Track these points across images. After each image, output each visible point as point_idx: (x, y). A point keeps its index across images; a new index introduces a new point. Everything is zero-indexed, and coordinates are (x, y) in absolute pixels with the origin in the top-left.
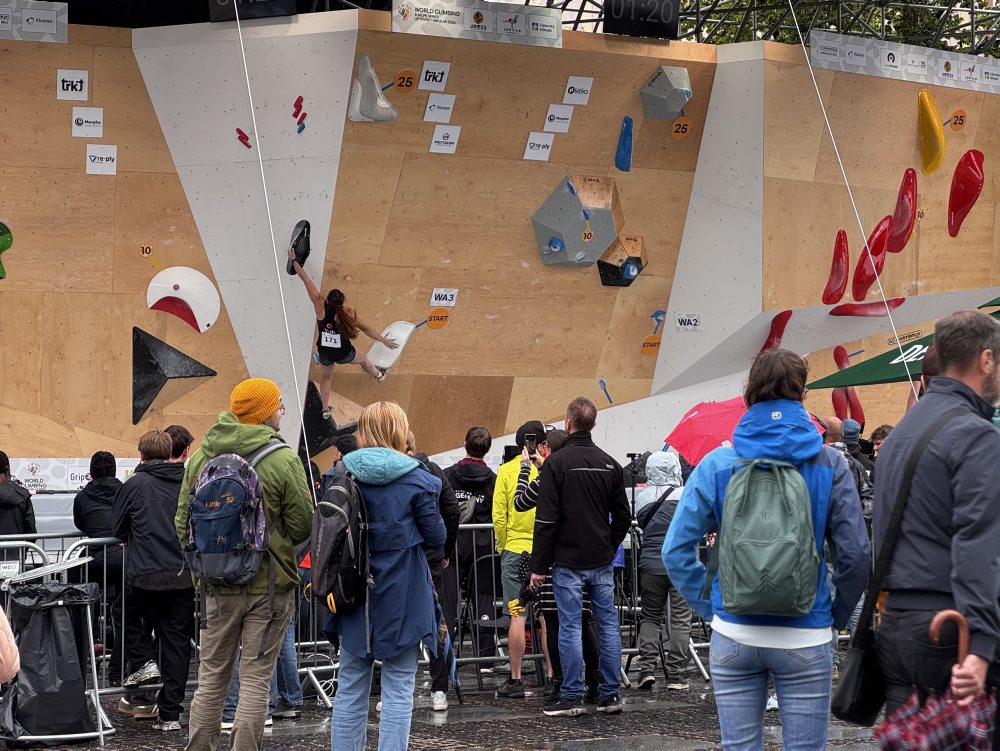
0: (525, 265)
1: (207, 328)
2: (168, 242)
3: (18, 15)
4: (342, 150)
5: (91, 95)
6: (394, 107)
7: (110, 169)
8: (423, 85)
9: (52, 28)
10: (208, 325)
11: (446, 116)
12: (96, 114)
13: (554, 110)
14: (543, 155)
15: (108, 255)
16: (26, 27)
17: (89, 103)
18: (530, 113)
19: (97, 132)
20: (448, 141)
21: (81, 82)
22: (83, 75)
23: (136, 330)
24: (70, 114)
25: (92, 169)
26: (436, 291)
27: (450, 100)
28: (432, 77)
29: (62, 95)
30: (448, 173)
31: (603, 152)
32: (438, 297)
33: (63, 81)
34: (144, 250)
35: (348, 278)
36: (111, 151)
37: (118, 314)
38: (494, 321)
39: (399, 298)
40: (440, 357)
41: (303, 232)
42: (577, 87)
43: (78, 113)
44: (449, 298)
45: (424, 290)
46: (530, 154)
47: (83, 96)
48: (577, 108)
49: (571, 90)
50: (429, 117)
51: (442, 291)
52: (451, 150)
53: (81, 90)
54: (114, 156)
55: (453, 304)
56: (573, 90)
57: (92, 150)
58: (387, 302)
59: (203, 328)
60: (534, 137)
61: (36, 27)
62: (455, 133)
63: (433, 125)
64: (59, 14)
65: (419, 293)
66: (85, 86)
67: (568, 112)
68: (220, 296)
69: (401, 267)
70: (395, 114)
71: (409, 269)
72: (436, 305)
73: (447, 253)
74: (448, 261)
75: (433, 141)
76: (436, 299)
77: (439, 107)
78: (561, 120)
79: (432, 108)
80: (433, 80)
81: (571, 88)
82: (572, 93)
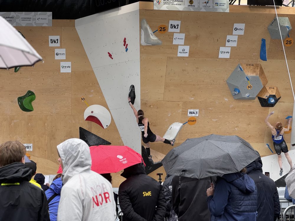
0: (226, 99)
1: (107, 127)
2: (91, 96)
3: (34, 17)
4: (141, 57)
5: (61, 44)
6: (159, 39)
7: (69, 70)
8: (170, 30)
9: (46, 21)
10: (107, 126)
11: (182, 42)
12: (63, 51)
13: (229, 37)
14: (227, 56)
15: (70, 101)
16: (37, 22)
17: (61, 47)
18: (219, 39)
19: (64, 57)
20: (185, 52)
21: (57, 40)
22: (58, 37)
23: (80, 128)
24: (54, 52)
25: (63, 71)
26: (189, 111)
27: (183, 36)
28: (174, 26)
29: (51, 45)
30: (187, 64)
31: (254, 54)
32: (191, 113)
33: (51, 40)
34: (82, 99)
35: (152, 106)
36: (69, 64)
37: (74, 122)
38: (216, 122)
39: (174, 114)
40: (195, 136)
41: (132, 89)
42: (238, 28)
43: (57, 51)
44: (195, 113)
45: (184, 110)
46: (221, 56)
47: (58, 45)
48: (240, 37)
50: (175, 42)
51: (192, 110)
52: (187, 55)
53: (57, 43)
54: (70, 66)
55: (197, 115)
56: (236, 29)
57: (62, 64)
58: (169, 115)
59: (105, 127)
60: (222, 49)
61: (41, 21)
62: (187, 48)
63: (177, 46)
64: (49, 16)
65: (182, 111)
66: (59, 41)
67: (236, 38)
68: (111, 115)
69: (173, 101)
70: (160, 42)
71: (176, 102)
72: (190, 116)
73: (192, 95)
74: (193, 99)
75: (178, 52)
76: (190, 114)
77: (179, 39)
78: (233, 42)
79: (176, 39)
80: (174, 28)
81: (235, 28)
82: (236, 30)
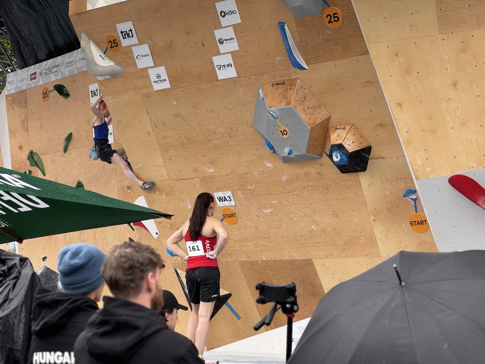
0: (269, 165)
1: (157, 236)
6: (117, 63)
8: (125, 43)
10: (157, 233)
11: (150, 61)
13: (219, 34)
14: (231, 73)
18: (204, 42)
20: (162, 79)
26: (217, 195)
27: (145, 49)
28: (126, 35)
30: (175, 103)
31: (276, 59)
32: (220, 199)
33: (91, 92)
34: (128, 188)
35: (158, 193)
38: (271, 214)
40: (248, 246)
42: (226, 10)
44: (228, 199)
46: (222, 75)
48: (236, 27)
49: (223, 14)
50: (140, 64)
51: (221, 194)
52: (167, 85)
53: (97, 95)
55: (234, 203)
56: (224, 14)
58: (190, 207)
59: (155, 236)
60: (217, 60)
62: (162, 71)
63: (145, 70)
67: (229, 33)
69: (184, 179)
70: (118, 68)
71: (189, 180)
72: (221, 205)
73: (208, 164)
74: (212, 170)
75: (153, 83)
76: (220, 201)
77: (142, 56)
78: (229, 41)
79: (138, 57)
80: (128, 37)
81: (221, 12)
82: (224, 16)
